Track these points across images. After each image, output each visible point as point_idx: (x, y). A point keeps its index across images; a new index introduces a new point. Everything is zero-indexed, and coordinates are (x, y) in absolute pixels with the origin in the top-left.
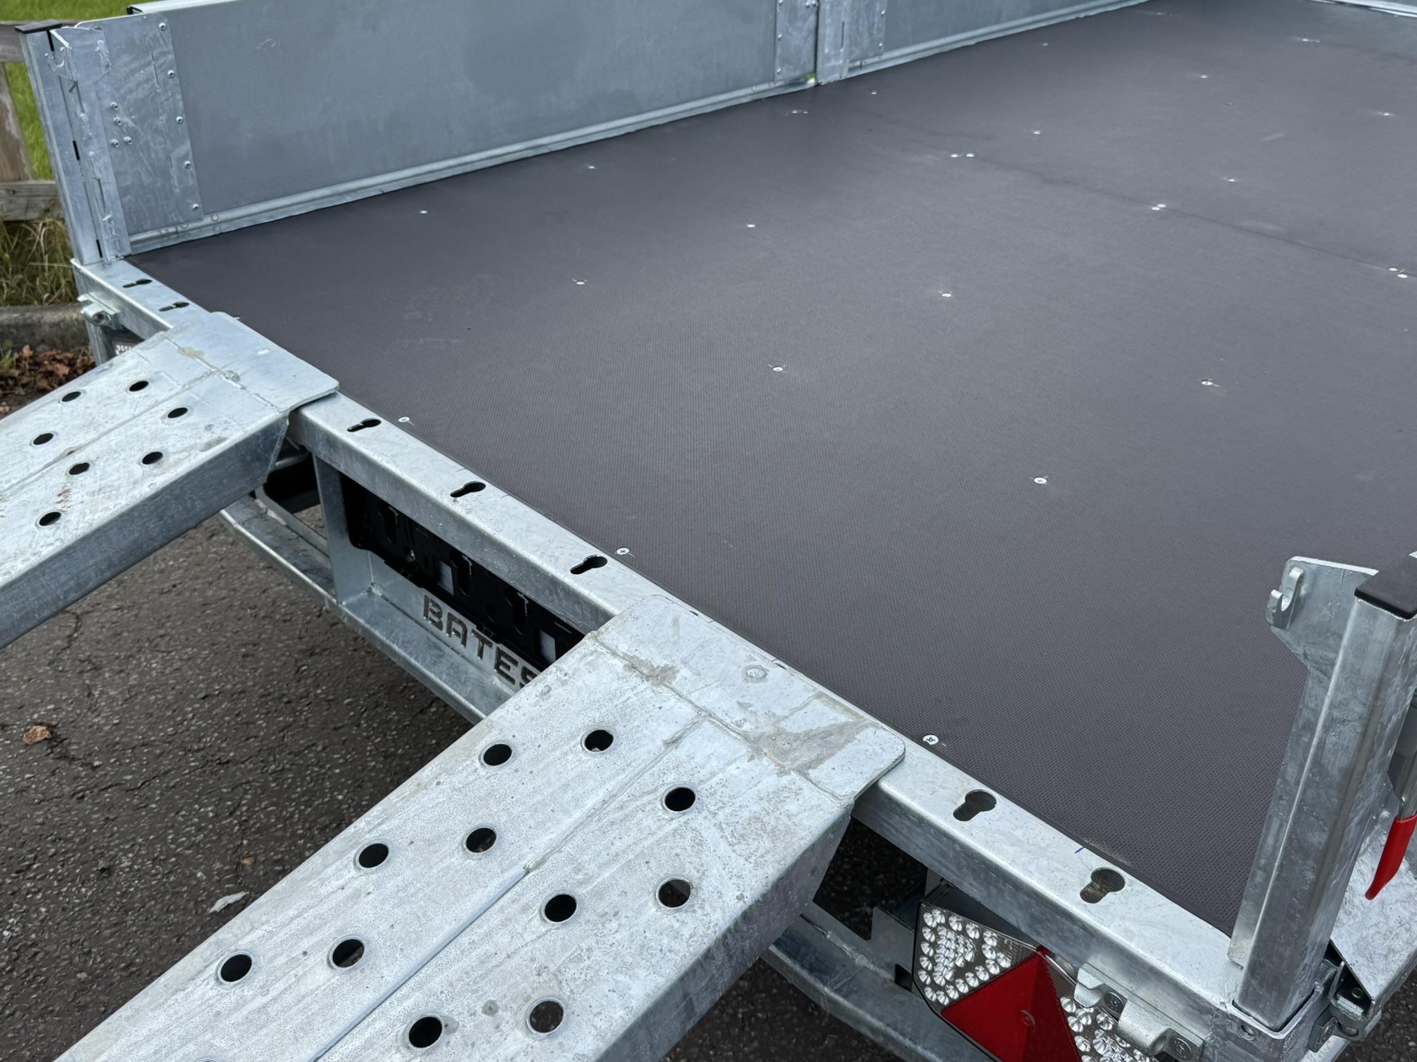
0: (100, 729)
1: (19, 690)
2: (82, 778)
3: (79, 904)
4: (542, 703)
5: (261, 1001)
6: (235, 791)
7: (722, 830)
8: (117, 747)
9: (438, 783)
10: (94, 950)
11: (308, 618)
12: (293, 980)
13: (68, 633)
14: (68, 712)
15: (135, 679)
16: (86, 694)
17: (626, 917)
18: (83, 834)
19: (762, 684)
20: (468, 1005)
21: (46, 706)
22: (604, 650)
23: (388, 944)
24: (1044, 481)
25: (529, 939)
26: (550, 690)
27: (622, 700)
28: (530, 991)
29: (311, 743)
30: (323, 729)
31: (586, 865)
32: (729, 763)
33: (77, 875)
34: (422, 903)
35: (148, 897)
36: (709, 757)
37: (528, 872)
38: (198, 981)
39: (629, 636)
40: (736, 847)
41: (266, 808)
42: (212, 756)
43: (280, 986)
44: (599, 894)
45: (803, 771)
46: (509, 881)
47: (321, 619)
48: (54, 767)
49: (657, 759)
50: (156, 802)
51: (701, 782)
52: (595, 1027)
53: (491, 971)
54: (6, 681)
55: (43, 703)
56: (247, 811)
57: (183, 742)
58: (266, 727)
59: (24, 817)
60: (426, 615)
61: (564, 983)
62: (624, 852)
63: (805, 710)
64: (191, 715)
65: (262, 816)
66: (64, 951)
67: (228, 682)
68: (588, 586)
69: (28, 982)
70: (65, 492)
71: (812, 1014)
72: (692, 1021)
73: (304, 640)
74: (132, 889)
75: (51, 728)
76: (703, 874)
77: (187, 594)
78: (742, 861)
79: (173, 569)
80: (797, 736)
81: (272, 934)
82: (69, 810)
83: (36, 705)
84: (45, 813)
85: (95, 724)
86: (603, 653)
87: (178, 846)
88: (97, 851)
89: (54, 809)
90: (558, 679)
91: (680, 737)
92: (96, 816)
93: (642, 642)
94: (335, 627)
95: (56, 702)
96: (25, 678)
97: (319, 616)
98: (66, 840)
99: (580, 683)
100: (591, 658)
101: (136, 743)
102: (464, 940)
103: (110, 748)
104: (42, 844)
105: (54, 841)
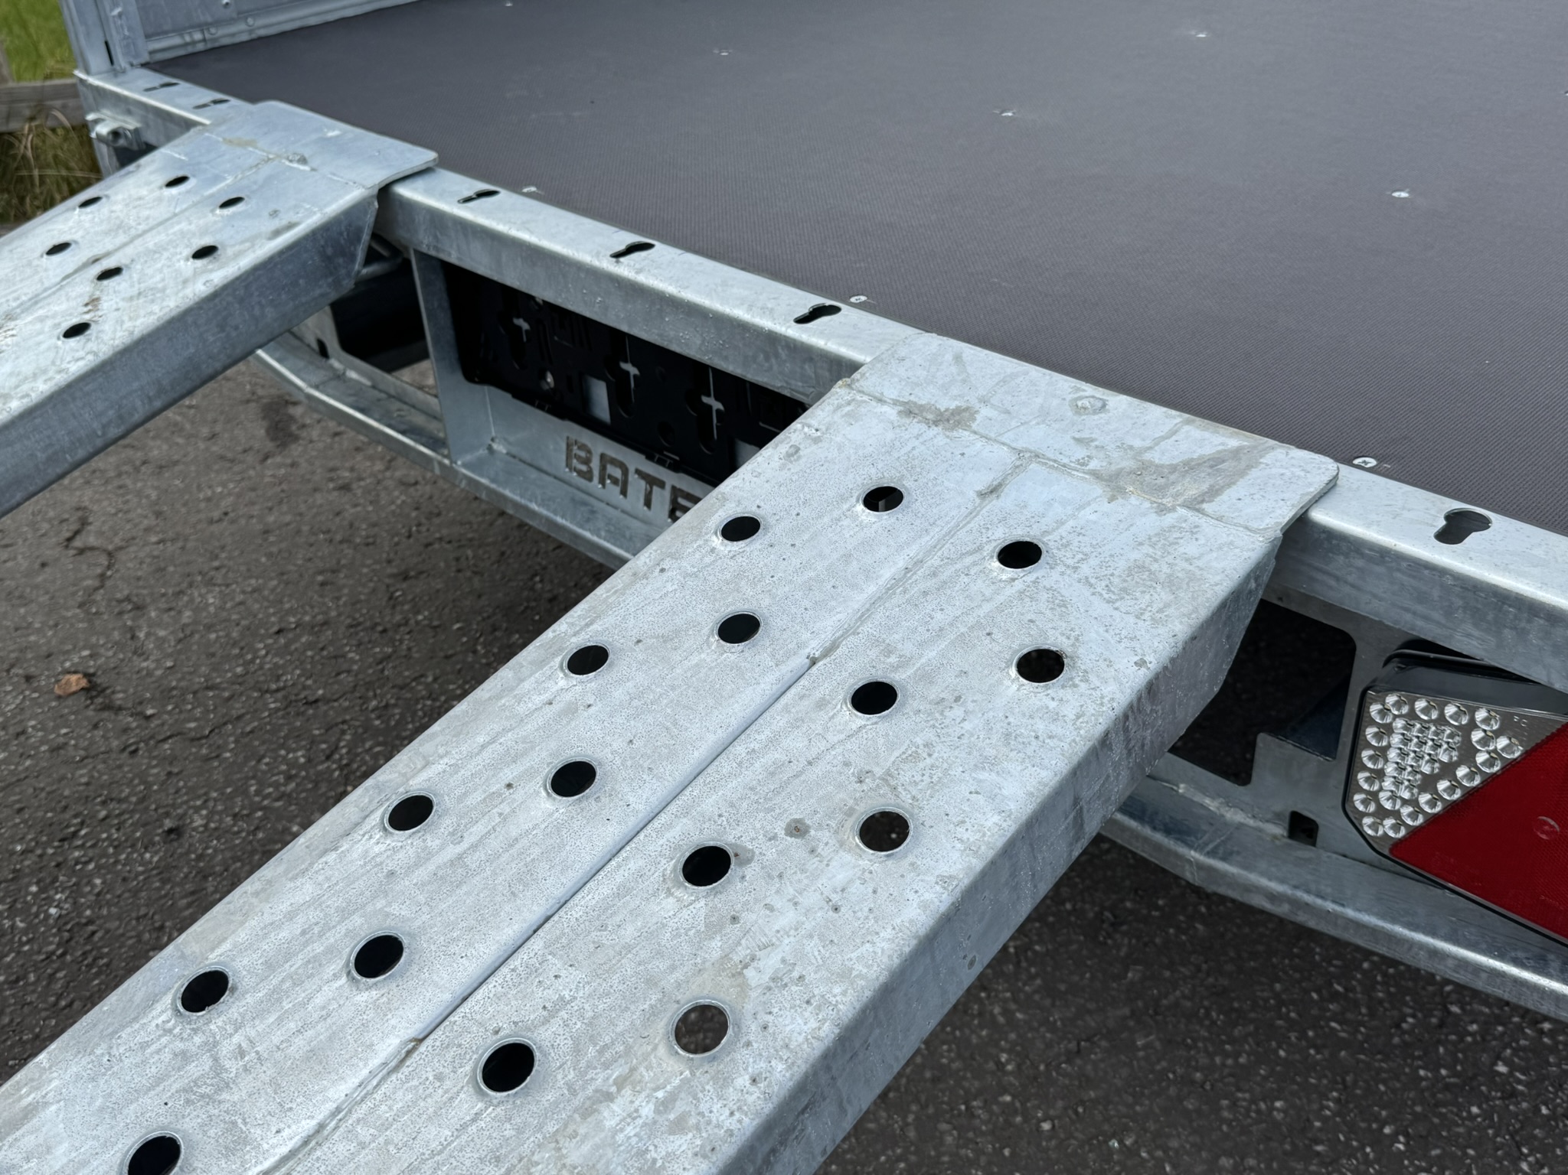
0: (150, 674)
1: (44, 636)
2: (133, 730)
3: (143, 873)
4: (791, 466)
5: (452, 851)
6: (330, 732)
7: (1091, 585)
8: (174, 693)
9: (662, 570)
10: (168, 924)
11: (396, 539)
12: (498, 820)
13: (99, 571)
14: (108, 658)
15: (189, 617)
16: (129, 636)
17: (973, 701)
18: (141, 792)
19: (1102, 415)
20: (763, 827)
21: (79, 652)
22: (865, 398)
23: (629, 763)
24: (1404, 195)
25: (836, 739)
26: (798, 450)
27: (903, 451)
28: (851, 802)
29: (417, 674)
30: (432, 658)
31: (900, 646)
32: (1082, 507)
33: (138, 839)
34: (669, 711)
35: (232, 858)
36: (1049, 504)
37: (814, 662)
38: (356, 836)
39: (896, 379)
40: (1117, 604)
41: (371, 748)
42: (296, 695)
43: (478, 829)
44: (927, 677)
45: (1195, 505)
46: (789, 674)
47: (412, 540)
48: (96, 720)
49: (972, 514)
50: (231, 751)
51: (1046, 533)
52: (960, 840)
53: (788, 782)
54: (27, 628)
55: (75, 649)
56: (347, 753)
57: (258, 682)
58: (360, 660)
59: (62, 778)
60: (568, 465)
61: (900, 789)
62: (951, 625)
63: (1174, 438)
64: (263, 652)
65: (367, 758)
66: (129, 928)
67: (305, 613)
68: (818, 336)
69: (87, 966)
70: (93, 300)
71: (1105, 943)
72: (1079, 845)
73: (394, 564)
74: (210, 851)
75: (86, 675)
76: (1077, 640)
77: (243, 522)
78: (1132, 619)
79: (222, 496)
80: (1173, 468)
81: (456, 768)
82: (120, 767)
83: (68, 652)
84: (90, 771)
85: (143, 669)
86: (865, 402)
87: (265, 797)
88: (161, 811)
89: (101, 766)
90: (808, 437)
91: (1000, 485)
92: (155, 771)
93: (917, 385)
94: (430, 548)
95: (92, 647)
96: (51, 623)
97: (409, 537)
98: (120, 801)
99: (839, 439)
100: (848, 408)
101: (196, 687)
102: (739, 749)
103: (165, 694)
104: (89, 806)
105: (104, 803)
